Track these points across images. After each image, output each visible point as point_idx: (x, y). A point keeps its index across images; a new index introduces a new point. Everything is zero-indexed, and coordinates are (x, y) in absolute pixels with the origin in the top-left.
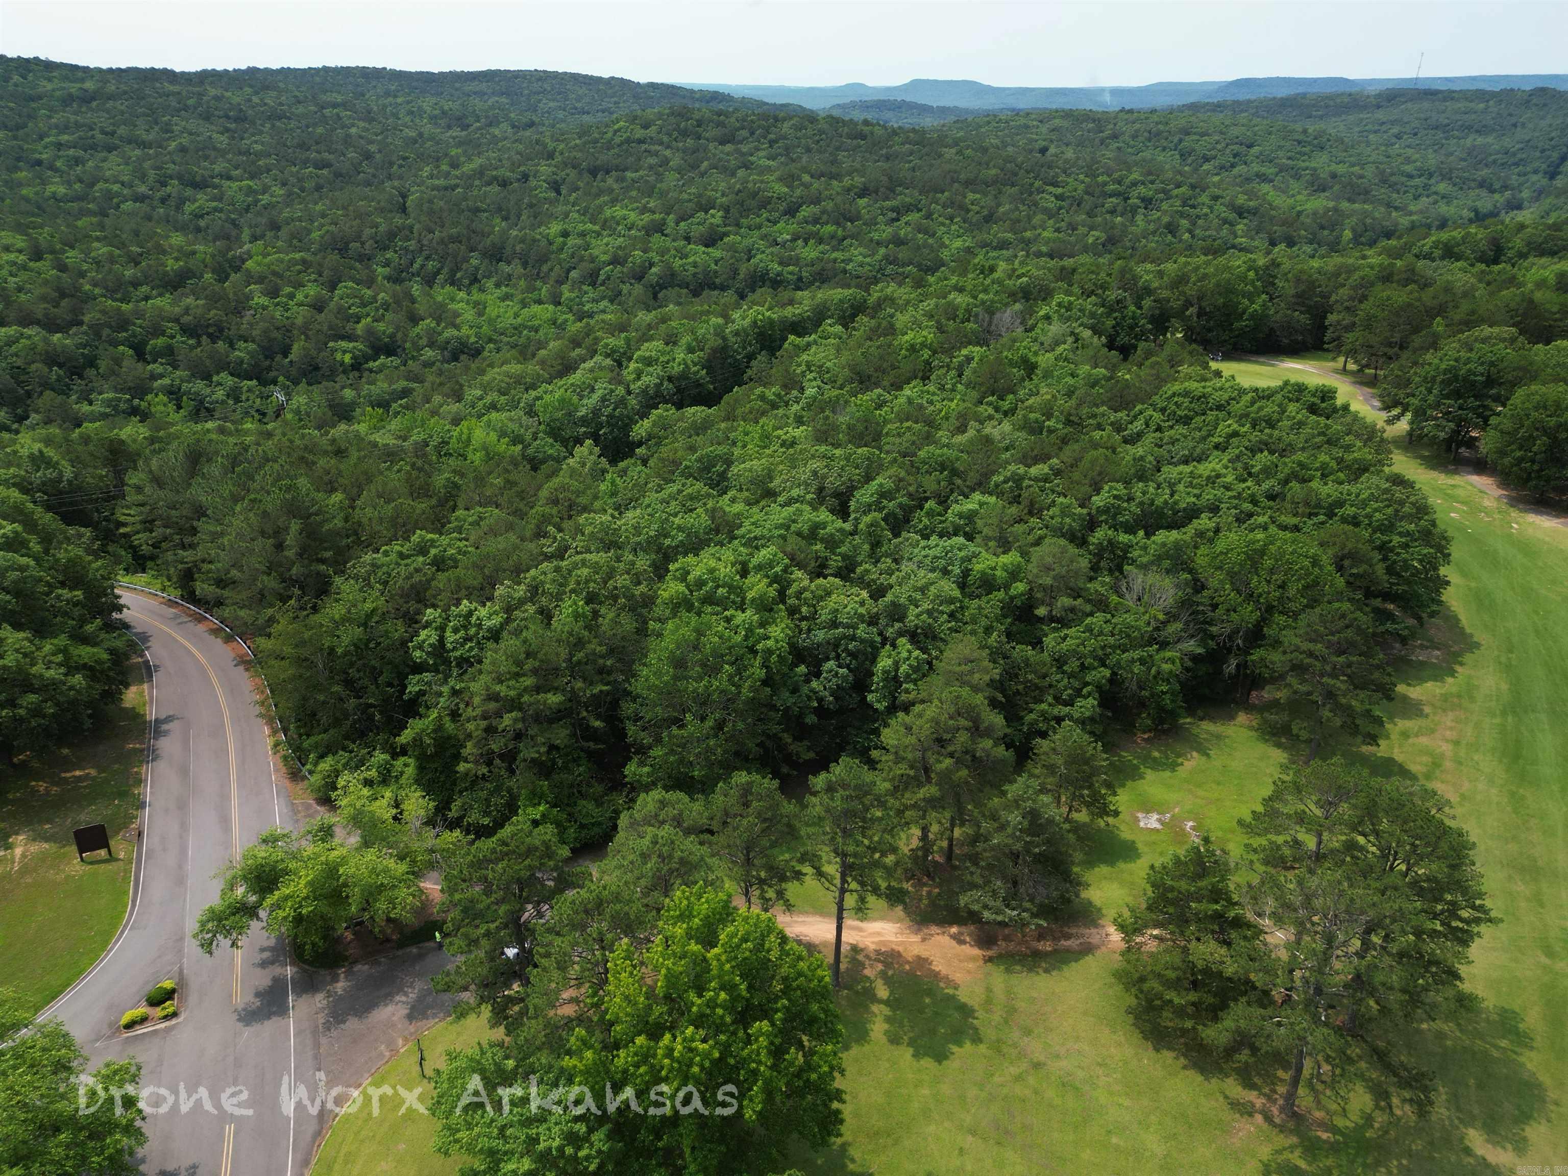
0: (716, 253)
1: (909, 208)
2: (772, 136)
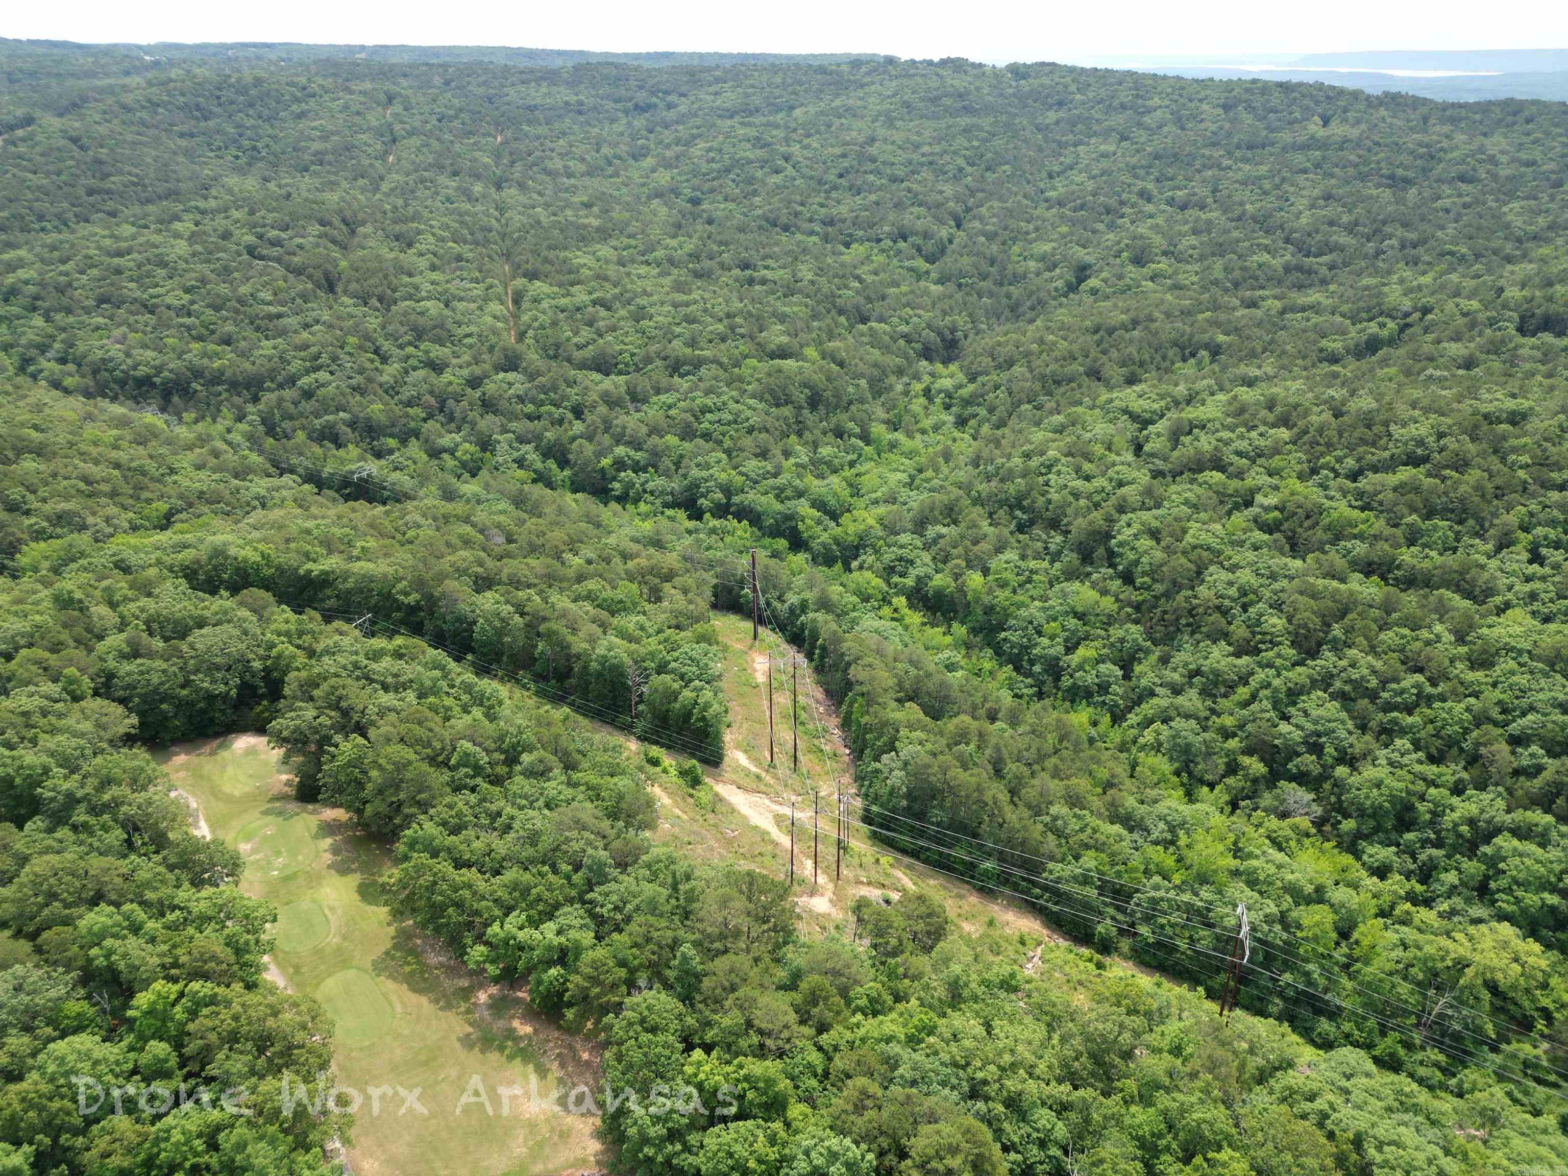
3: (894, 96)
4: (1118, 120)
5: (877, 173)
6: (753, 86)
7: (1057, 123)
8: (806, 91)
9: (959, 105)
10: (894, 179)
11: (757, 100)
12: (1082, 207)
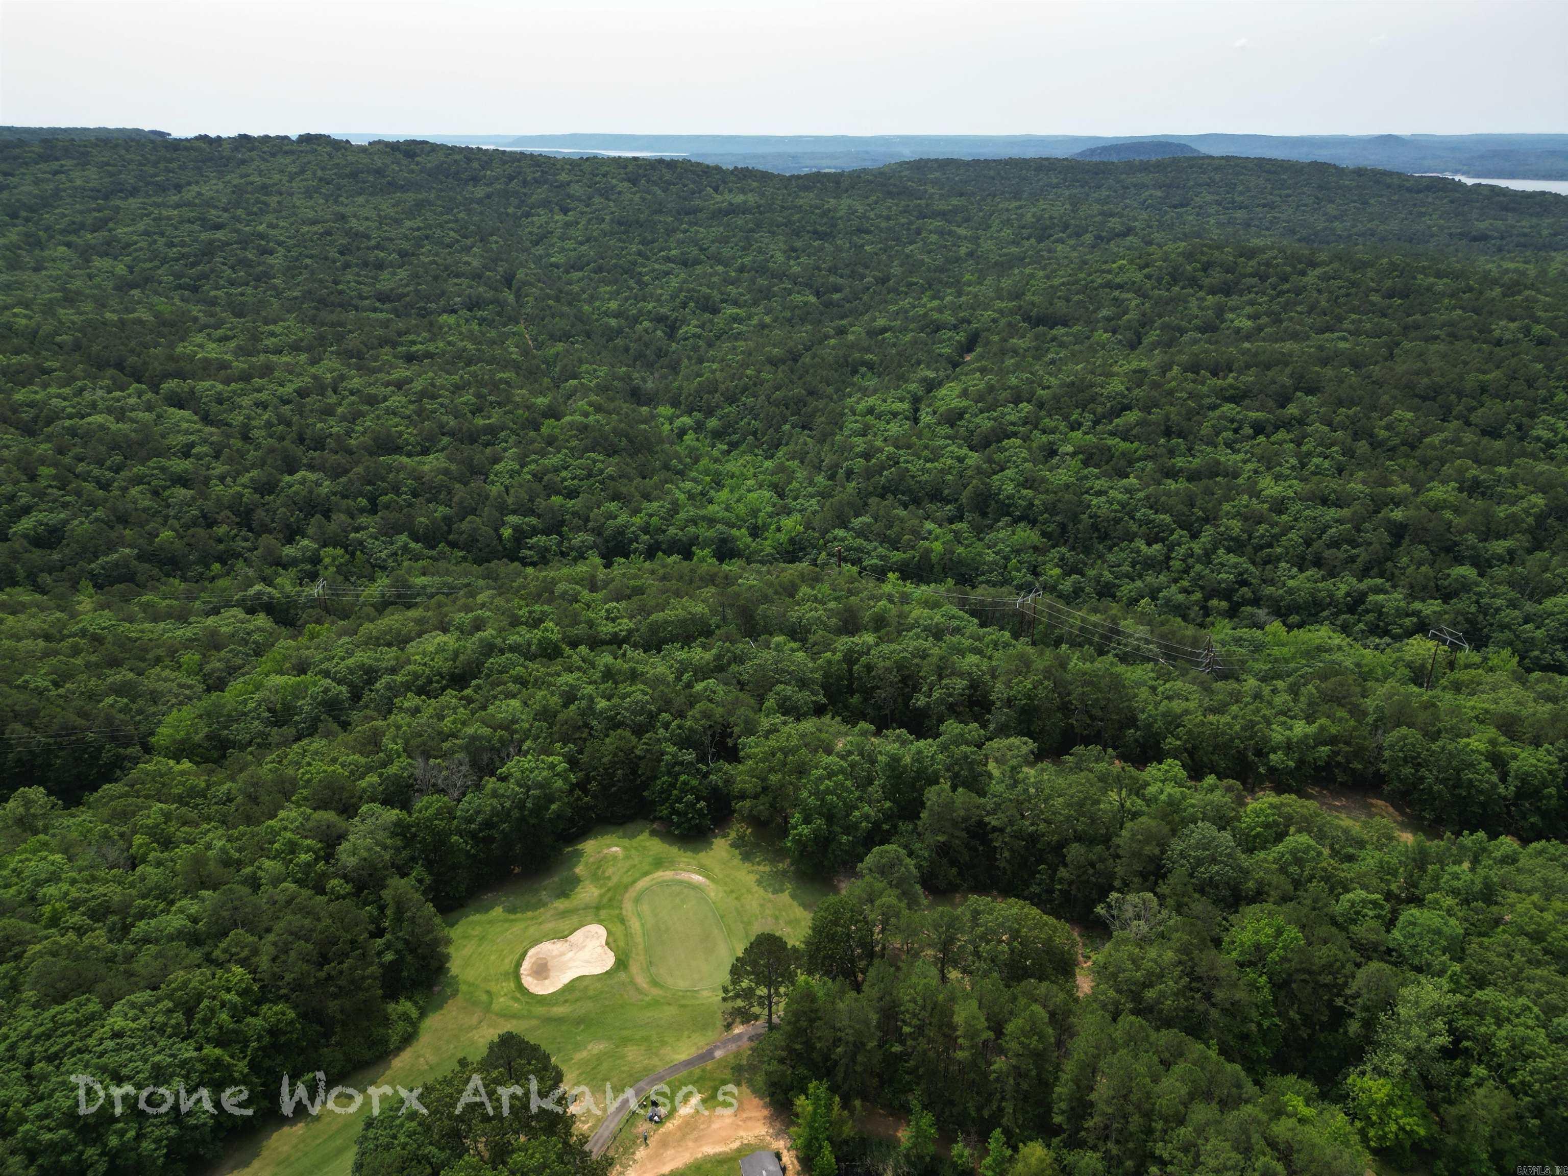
0: (973, 459)
1: (1287, 425)
2: (1286, 286)
3: (302, 172)
4: (541, 193)
5: (377, 247)
6: (108, 164)
7: (488, 196)
8: (180, 167)
9: (384, 181)
10: (403, 254)
11: (128, 179)
12: (600, 270)
